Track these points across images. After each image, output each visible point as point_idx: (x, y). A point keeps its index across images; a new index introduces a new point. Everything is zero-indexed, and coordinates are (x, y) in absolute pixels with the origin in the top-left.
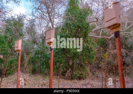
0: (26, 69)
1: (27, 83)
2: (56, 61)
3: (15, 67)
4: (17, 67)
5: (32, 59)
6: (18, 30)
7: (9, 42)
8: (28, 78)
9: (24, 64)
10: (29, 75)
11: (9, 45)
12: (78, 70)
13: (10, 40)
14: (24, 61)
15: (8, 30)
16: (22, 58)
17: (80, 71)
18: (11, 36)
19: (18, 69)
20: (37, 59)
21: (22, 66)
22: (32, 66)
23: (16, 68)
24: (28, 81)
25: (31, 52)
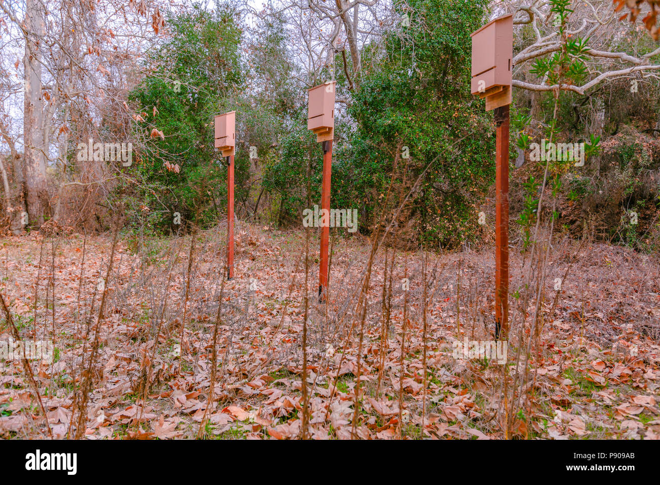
0: (259, 206)
1: (258, 254)
2: (361, 181)
3: (218, 201)
4: (225, 202)
5: (277, 171)
6: (220, 61)
7: (192, 108)
8: (263, 239)
9: (249, 188)
10: (266, 228)
11: (195, 120)
12: (442, 215)
13: (194, 100)
14: (248, 178)
15: (186, 60)
16: (240, 169)
17: (450, 220)
18: (197, 85)
19: (228, 208)
20: (291, 174)
21: (242, 196)
22: (277, 196)
23: (222, 204)
24: (264, 247)
25: (272, 147)
